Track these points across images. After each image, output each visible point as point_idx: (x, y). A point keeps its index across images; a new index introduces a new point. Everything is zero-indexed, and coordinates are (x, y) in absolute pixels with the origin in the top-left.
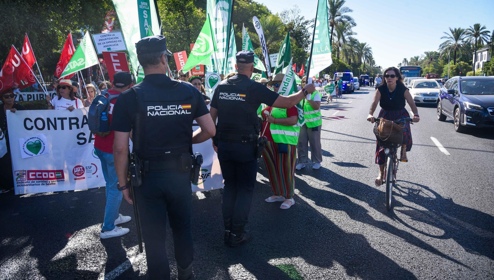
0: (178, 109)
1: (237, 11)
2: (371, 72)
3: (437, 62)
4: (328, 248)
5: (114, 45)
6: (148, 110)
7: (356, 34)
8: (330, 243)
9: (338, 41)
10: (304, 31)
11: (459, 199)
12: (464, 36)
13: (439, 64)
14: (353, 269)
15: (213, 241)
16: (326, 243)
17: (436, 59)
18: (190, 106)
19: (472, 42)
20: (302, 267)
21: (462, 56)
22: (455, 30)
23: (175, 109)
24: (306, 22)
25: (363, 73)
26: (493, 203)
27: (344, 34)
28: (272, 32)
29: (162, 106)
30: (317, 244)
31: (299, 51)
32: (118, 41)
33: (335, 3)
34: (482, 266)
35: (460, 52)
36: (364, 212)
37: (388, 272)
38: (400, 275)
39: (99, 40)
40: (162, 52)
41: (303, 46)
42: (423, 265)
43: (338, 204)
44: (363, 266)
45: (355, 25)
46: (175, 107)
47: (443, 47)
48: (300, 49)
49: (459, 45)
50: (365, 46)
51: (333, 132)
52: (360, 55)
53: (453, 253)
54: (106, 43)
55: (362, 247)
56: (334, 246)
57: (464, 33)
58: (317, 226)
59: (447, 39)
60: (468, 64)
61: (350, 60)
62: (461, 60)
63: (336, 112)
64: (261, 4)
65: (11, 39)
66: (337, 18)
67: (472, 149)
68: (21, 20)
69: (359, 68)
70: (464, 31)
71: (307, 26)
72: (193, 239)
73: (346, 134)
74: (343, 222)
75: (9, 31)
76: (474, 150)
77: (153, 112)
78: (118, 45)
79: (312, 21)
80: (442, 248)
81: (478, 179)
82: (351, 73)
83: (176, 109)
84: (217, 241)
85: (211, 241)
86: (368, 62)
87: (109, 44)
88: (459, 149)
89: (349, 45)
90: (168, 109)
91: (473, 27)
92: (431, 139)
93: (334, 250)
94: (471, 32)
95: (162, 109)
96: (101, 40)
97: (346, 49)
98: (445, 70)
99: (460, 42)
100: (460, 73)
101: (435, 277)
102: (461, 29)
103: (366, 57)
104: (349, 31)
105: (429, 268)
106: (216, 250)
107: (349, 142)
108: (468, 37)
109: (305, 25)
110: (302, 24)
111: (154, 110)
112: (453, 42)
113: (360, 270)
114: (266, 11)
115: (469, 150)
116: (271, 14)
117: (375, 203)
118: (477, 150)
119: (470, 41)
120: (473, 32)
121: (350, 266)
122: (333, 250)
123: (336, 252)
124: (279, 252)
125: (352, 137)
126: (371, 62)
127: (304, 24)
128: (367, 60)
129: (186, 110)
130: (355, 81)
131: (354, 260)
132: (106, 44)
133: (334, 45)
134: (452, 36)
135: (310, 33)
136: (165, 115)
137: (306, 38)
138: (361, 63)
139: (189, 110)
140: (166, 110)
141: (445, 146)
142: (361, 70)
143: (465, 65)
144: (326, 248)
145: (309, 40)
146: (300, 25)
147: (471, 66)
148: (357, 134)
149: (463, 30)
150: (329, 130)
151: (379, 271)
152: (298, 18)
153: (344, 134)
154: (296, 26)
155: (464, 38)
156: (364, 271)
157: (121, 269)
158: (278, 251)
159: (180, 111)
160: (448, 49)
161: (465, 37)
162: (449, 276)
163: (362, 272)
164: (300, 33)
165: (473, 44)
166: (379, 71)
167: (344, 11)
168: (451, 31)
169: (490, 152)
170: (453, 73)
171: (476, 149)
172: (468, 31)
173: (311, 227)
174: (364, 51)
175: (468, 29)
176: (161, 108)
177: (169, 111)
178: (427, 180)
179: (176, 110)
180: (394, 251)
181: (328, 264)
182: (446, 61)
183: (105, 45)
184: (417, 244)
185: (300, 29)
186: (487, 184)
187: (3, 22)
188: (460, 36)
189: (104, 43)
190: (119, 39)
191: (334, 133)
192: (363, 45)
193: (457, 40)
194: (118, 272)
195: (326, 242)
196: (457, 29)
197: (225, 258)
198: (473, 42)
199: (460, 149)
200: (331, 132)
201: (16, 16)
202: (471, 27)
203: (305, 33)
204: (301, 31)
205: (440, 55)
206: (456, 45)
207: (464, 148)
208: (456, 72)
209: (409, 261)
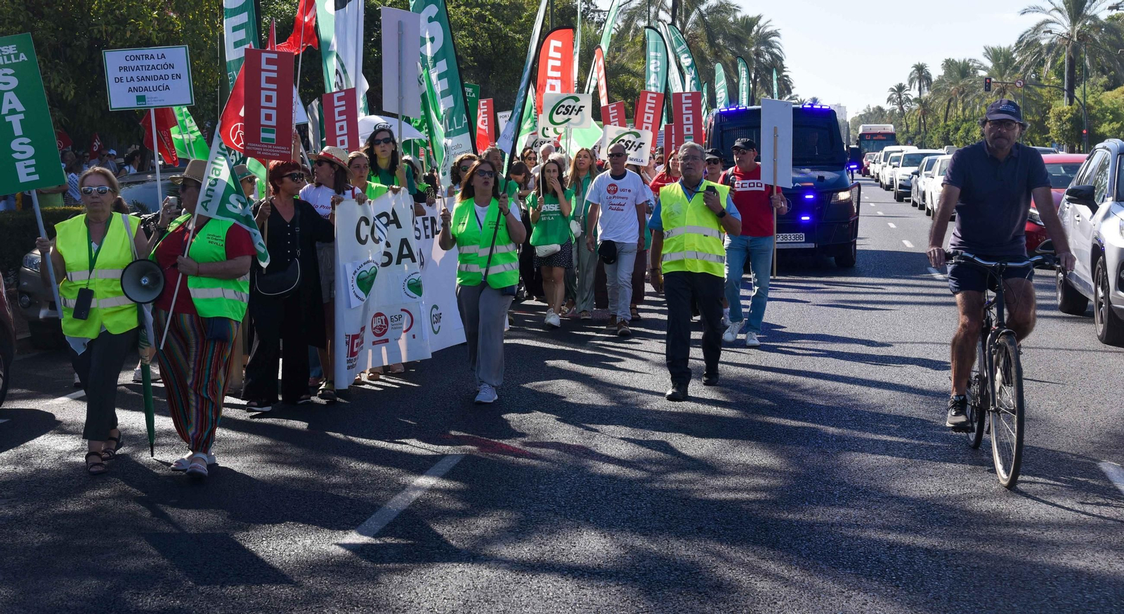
5: (158, 88)
32: (170, 77)
39: (120, 69)
54: (135, 79)
78: (168, 88)
87: (143, 84)
96: (125, 69)
100: (1085, 132)
112: (1063, 26)
132: (136, 84)
160: (1045, 51)
183: (132, 85)
189: (132, 79)
190: (175, 71)
193: (1074, 19)
206: (1071, 37)
208: (1072, 129)
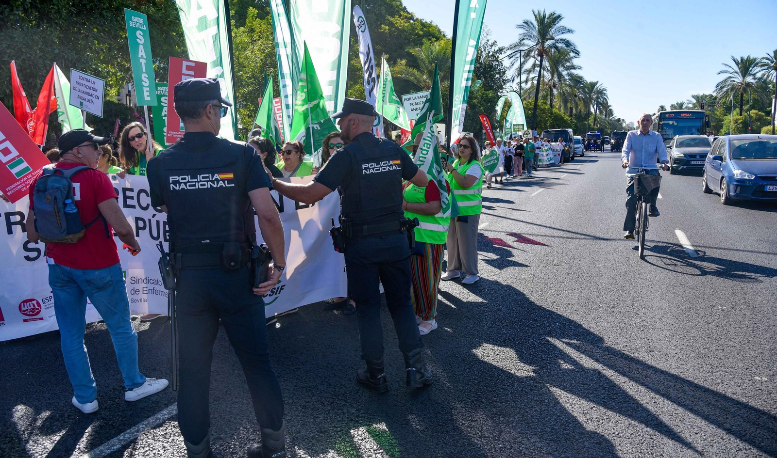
0: (213, 179)
1: (390, 34)
2: (606, 128)
3: (713, 112)
4: (470, 391)
6: (171, 182)
7: (580, 68)
8: (475, 385)
9: (551, 80)
10: (497, 63)
11: (690, 323)
12: (757, 69)
13: (717, 115)
14: (500, 420)
15: (304, 378)
16: (468, 384)
17: (711, 106)
18: (231, 176)
19: (770, 78)
20: (425, 416)
21: (753, 102)
22: (742, 59)
23: (208, 179)
24: (500, 50)
25: (593, 130)
26: (741, 329)
27: (561, 69)
28: (442, 67)
29: (189, 176)
30: (455, 385)
31: (487, 96)
33: (546, 19)
34: (693, 420)
35: (749, 96)
36: (538, 341)
37: (550, 427)
38: (566, 430)
40: (208, 102)
41: (496, 88)
42: (605, 417)
43: (503, 328)
44: (516, 417)
45: (577, 53)
46: (208, 177)
47: (722, 88)
48: (488, 92)
49: (748, 85)
50: (596, 87)
51: (525, 222)
52: (587, 102)
53: (656, 400)
55: (522, 390)
56: (480, 389)
57: (756, 65)
58: (463, 360)
59: (728, 75)
60: (763, 114)
61: (571, 108)
62: (752, 107)
63: (537, 190)
64: (428, 22)
65: (31, 82)
66: (549, 43)
67: (736, 249)
68: (47, 53)
69: (586, 122)
70: (757, 61)
71: (501, 57)
72: (276, 375)
73: (544, 225)
74: (502, 355)
75: (28, 71)
76: (738, 250)
77: (178, 184)
79: (508, 49)
80: (641, 394)
81: (731, 293)
82: (570, 130)
83: (211, 179)
84: (310, 378)
85: (302, 378)
86: (601, 112)
88: (715, 248)
89: (569, 86)
90: (199, 180)
91: (772, 55)
92: (675, 233)
93: (479, 394)
94: (770, 62)
95: (190, 180)
96: (78, 83)
97: (564, 93)
98: (725, 124)
99: (749, 79)
100: (750, 128)
101: (618, 434)
102: (752, 58)
103: (598, 104)
104: (568, 64)
105: (613, 422)
106: (307, 391)
107: (545, 237)
108: (764, 71)
109: (498, 54)
110: (493, 52)
111: (178, 182)
112: (738, 79)
113: (509, 422)
114: (437, 33)
115: (730, 249)
116: (445, 37)
117: (559, 328)
118: (743, 251)
119: (768, 76)
120: (772, 62)
121: (495, 417)
122: (477, 394)
123: (480, 397)
124: (397, 396)
125: (552, 230)
126: (606, 111)
127: (496, 52)
128: (600, 109)
129: (226, 182)
130: (578, 142)
131: (504, 409)
133: (543, 85)
134: (737, 69)
135: (506, 67)
136: (195, 188)
137: (500, 74)
138: (589, 114)
139: (230, 181)
140: (195, 182)
141: (694, 244)
142: (589, 125)
143: (759, 115)
144: (468, 391)
145: (504, 78)
146: (491, 54)
147: (769, 118)
148: (561, 225)
149: (755, 59)
150: (519, 219)
151: (536, 425)
152: (487, 43)
153: (541, 225)
154: (484, 55)
155: (757, 73)
156: (514, 424)
157: (165, 414)
158: (396, 394)
159: (215, 182)
160: (730, 91)
161: (759, 72)
162: (639, 433)
163: (511, 426)
164: (491, 66)
165: (771, 82)
166: (620, 126)
167: (560, 32)
168: (735, 61)
169: (763, 253)
170: (738, 129)
171: (742, 249)
172: (762, 61)
173: (453, 361)
174: (594, 95)
175: (763, 58)
176: (188, 178)
177: (200, 183)
178: (649, 294)
179: (209, 181)
180: (567, 397)
181: (464, 414)
182: (728, 110)
184: (605, 387)
185: (491, 61)
186: (743, 301)
187: (20, 58)
188: (750, 69)
191: (525, 224)
192: (593, 85)
193: (744, 76)
194: (162, 418)
195: (470, 383)
196: (745, 58)
197: (316, 402)
198: (772, 80)
199: (717, 248)
200: (521, 221)
201: (40, 49)
202: (768, 54)
203: (499, 67)
204: (492, 64)
205: (717, 100)
206: (742, 84)
207: (724, 247)
208: (742, 127)
209: (586, 412)
